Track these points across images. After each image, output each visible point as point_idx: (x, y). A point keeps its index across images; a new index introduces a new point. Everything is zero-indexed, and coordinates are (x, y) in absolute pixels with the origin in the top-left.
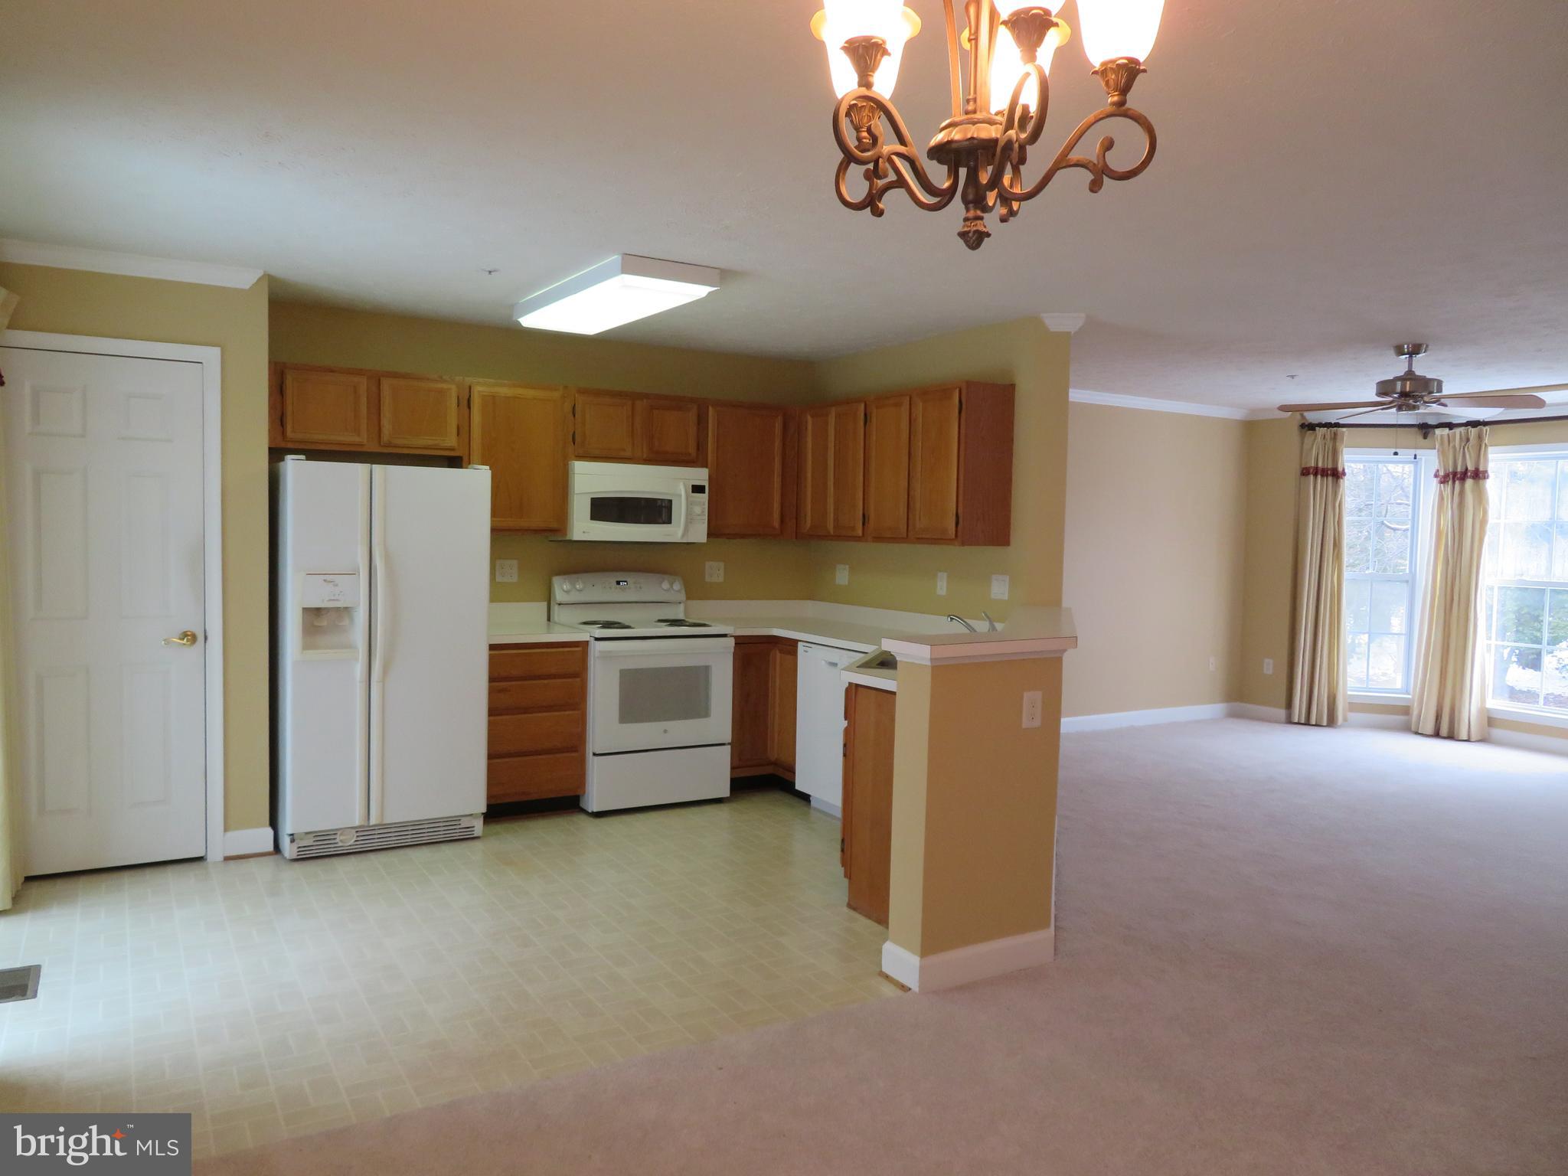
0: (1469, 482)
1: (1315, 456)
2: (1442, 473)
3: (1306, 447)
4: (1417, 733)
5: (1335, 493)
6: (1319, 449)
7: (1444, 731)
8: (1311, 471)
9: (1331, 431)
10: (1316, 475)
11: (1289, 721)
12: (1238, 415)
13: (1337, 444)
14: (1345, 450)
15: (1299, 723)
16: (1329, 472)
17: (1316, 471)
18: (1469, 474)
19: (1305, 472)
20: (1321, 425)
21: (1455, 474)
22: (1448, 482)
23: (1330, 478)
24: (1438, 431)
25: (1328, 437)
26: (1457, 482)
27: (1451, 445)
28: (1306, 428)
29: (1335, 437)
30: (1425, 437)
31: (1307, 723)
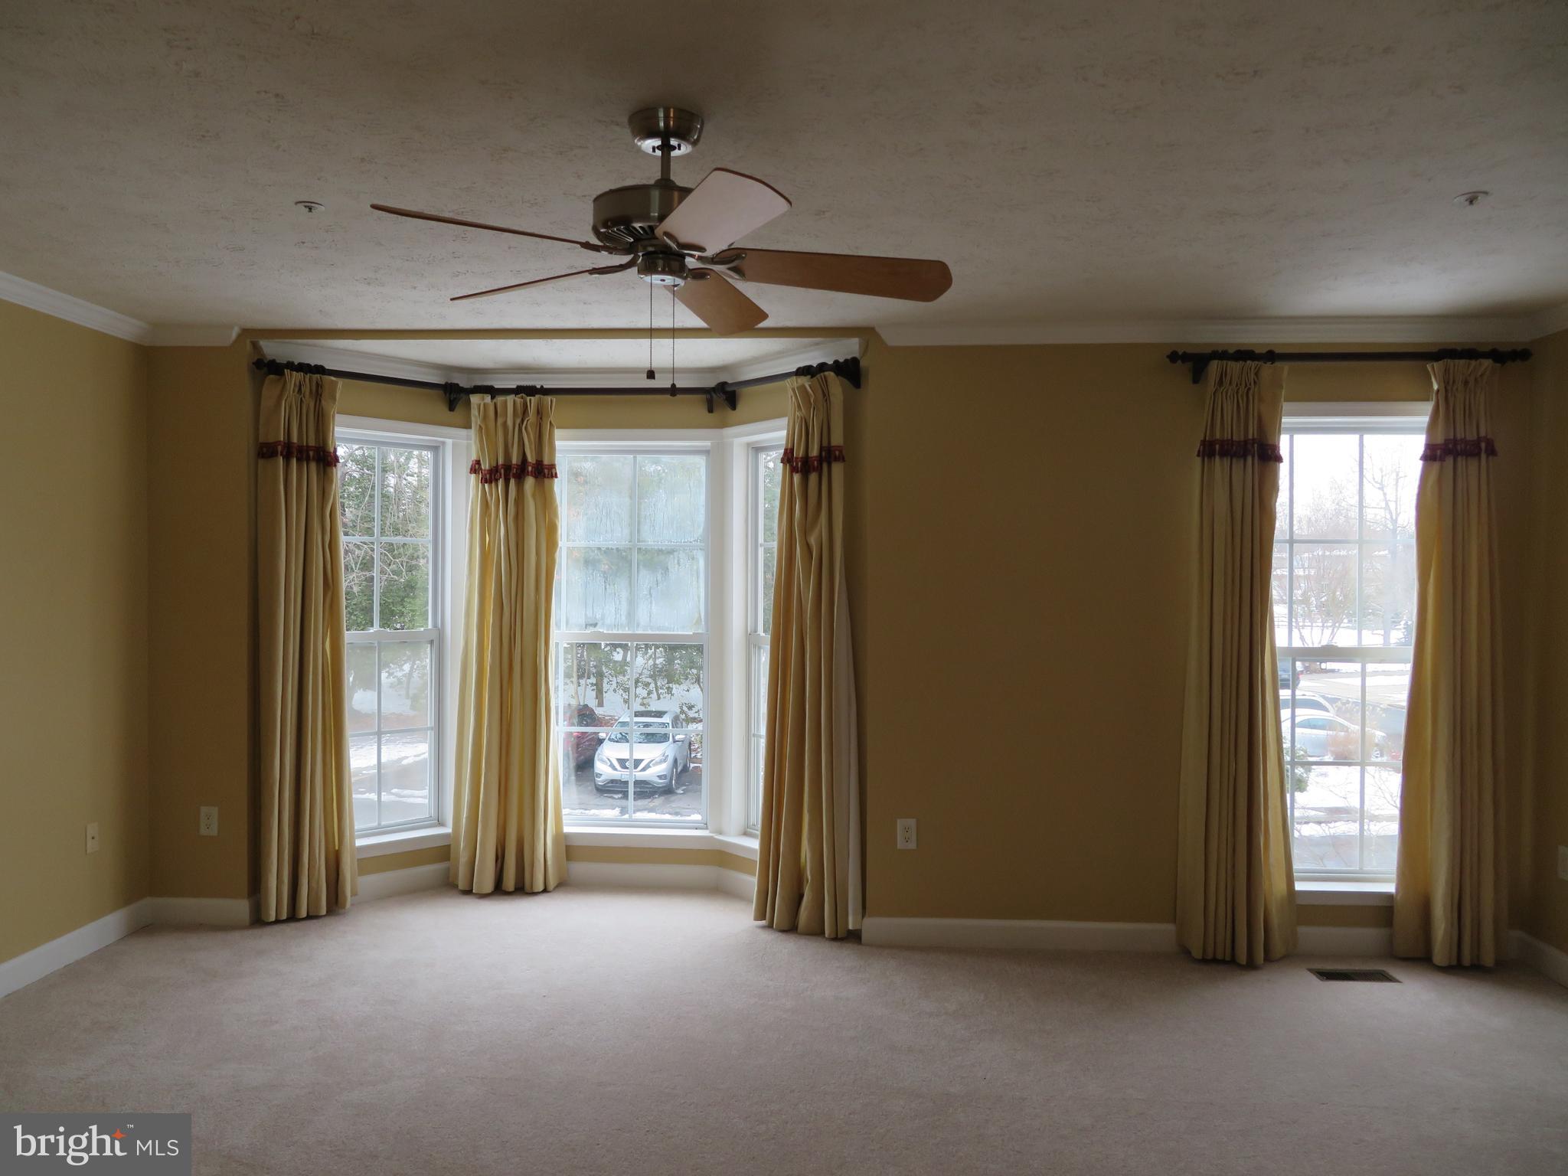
0: (530, 482)
1: (285, 424)
2: (486, 466)
3: (267, 403)
4: (468, 892)
5: (324, 493)
6: (291, 407)
7: (510, 882)
8: (280, 448)
9: (310, 380)
10: (287, 458)
11: (258, 920)
12: (124, 327)
13: (323, 402)
14: (338, 418)
15: (278, 922)
16: (311, 453)
17: (289, 451)
18: (530, 468)
19: (266, 451)
20: (291, 366)
21: (508, 467)
22: (497, 480)
23: (313, 466)
24: (475, 399)
25: (306, 390)
26: (512, 482)
27: (500, 421)
28: (265, 369)
29: (318, 393)
30: (451, 408)
31: (293, 917)
